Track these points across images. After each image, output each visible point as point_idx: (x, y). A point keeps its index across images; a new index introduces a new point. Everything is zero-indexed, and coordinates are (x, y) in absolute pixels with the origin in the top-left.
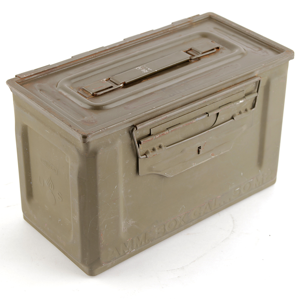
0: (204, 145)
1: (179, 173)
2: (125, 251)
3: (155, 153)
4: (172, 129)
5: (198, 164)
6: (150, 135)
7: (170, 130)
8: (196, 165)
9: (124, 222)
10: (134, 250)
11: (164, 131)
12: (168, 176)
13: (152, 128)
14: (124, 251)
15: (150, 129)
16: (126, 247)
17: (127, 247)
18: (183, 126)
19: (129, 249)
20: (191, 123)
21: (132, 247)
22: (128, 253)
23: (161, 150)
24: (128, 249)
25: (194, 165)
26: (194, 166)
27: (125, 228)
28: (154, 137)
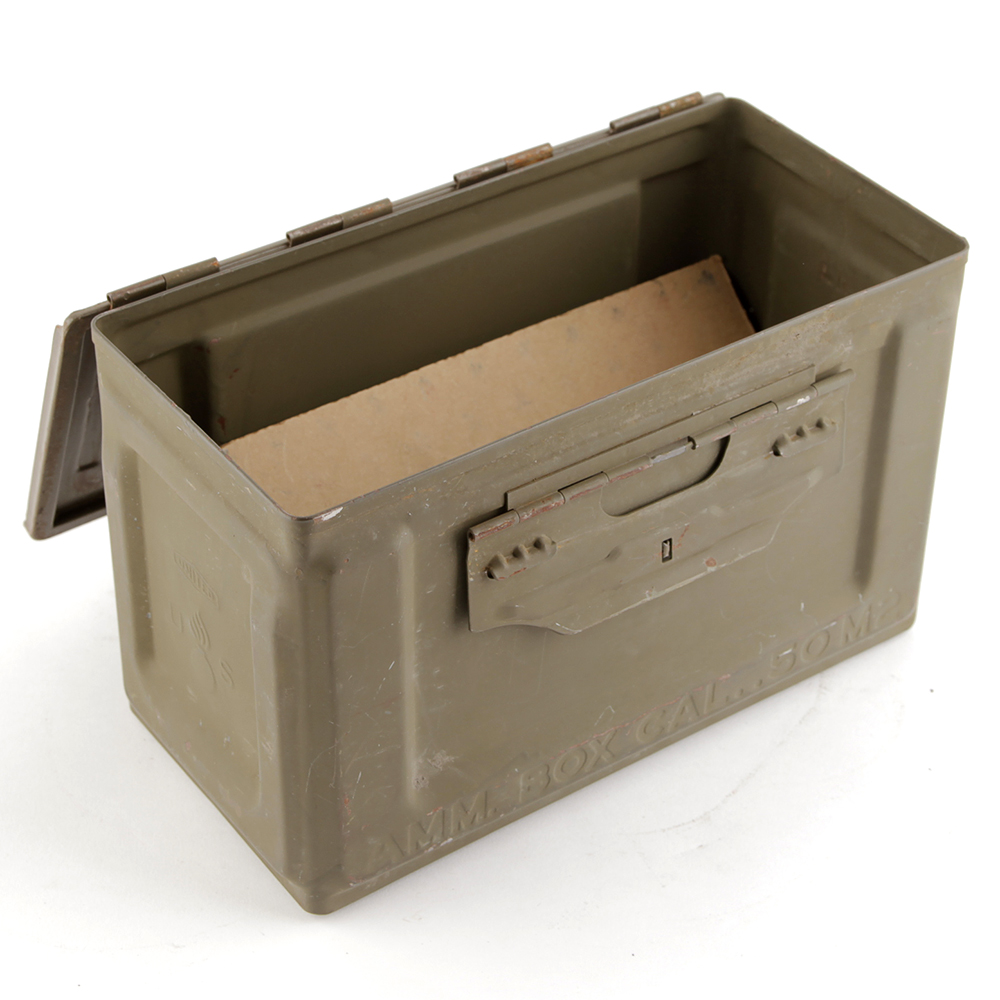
0: (683, 535)
1: (600, 622)
2: (420, 843)
3: (519, 565)
4: (575, 491)
5: (662, 593)
6: (503, 510)
7: (568, 495)
8: (656, 595)
9: (421, 761)
10: (450, 840)
11: (549, 498)
12: (565, 630)
13: (512, 490)
14: (417, 844)
15: (506, 496)
16: (425, 832)
17: (428, 832)
18: (611, 481)
19: (435, 839)
20: (638, 471)
21: (443, 833)
22: (431, 849)
23: (538, 554)
24: (431, 839)
25: (650, 595)
26: (648, 599)
27: (421, 777)
28: (517, 518)
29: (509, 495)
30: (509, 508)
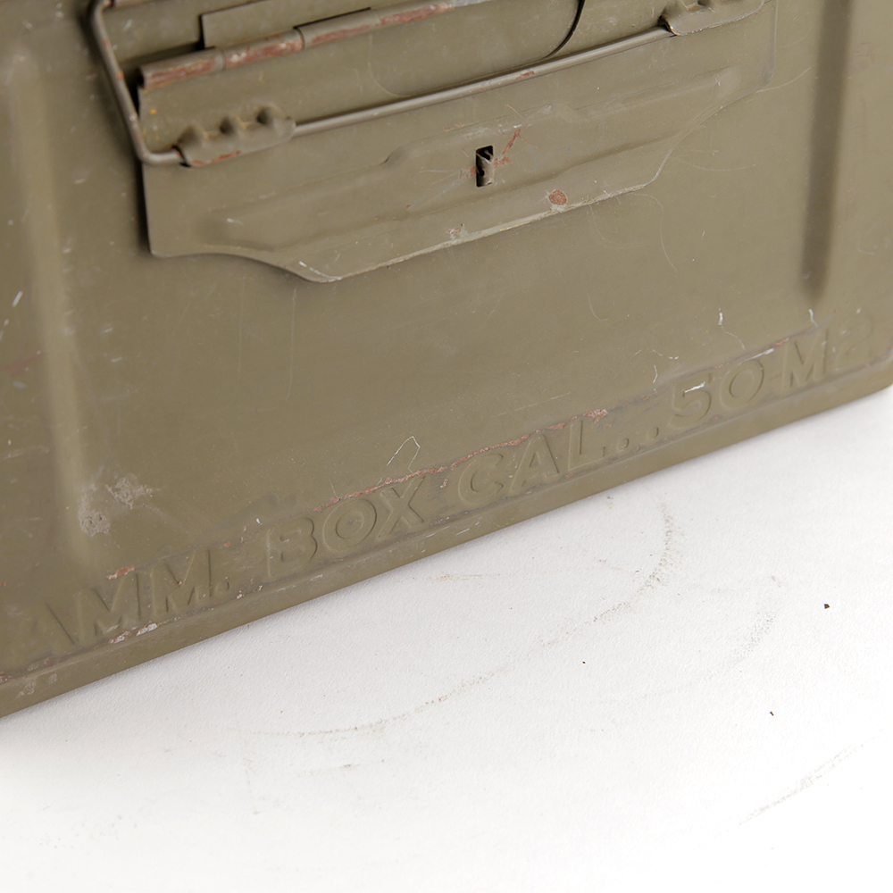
0: (510, 145)
1: (374, 268)
2: (100, 624)
3: (228, 146)
4: (322, 31)
5: (476, 236)
6: (199, 46)
7: (310, 36)
8: (465, 236)
9: (93, 487)
10: (153, 627)
11: (278, 36)
12: (315, 275)
13: (210, 12)
14: (96, 627)
15: (200, 19)
16: (108, 609)
17: (113, 608)
18: (383, 22)
19: (126, 622)
20: (431, 14)
21: (139, 612)
22: (121, 639)
23: (262, 133)
24: (120, 621)
25: (457, 237)
26: (454, 242)
27: (96, 515)
28: (219, 60)
29: (205, 19)
30: (208, 43)
